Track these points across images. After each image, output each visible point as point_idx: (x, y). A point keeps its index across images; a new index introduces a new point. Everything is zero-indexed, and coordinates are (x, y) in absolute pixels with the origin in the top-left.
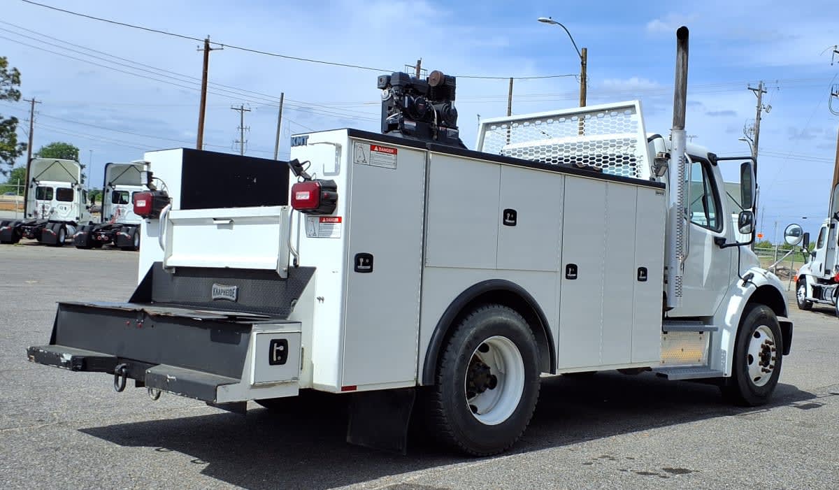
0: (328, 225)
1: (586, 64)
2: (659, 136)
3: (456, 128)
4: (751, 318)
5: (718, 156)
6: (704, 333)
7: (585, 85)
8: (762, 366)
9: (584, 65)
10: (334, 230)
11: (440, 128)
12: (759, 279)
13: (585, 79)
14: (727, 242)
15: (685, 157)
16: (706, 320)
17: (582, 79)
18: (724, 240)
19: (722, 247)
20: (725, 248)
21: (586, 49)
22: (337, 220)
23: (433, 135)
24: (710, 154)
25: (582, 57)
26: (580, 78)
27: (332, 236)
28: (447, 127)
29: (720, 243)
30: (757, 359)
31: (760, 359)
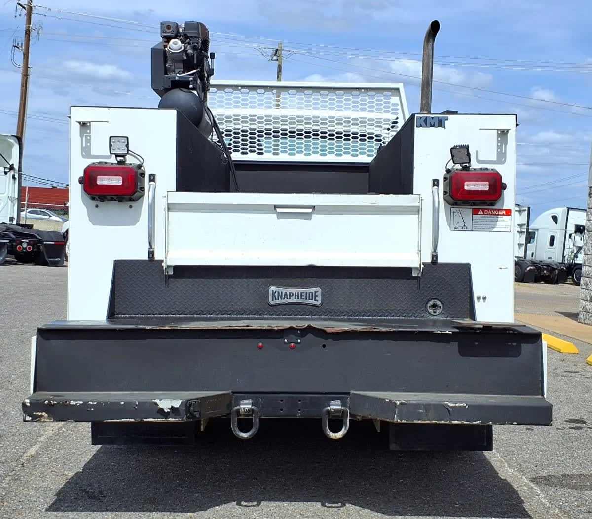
0: (488, 218)
10: (498, 223)
22: (504, 212)
27: (495, 230)
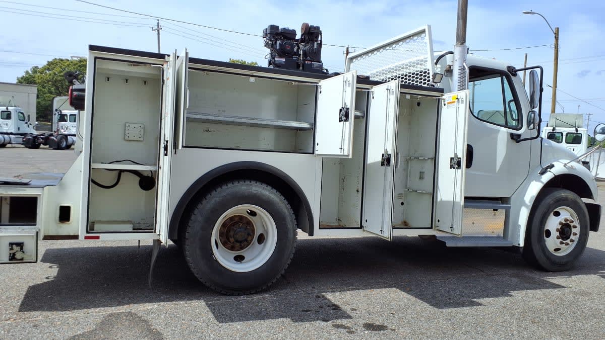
1: (558, 38)
2: (452, 53)
3: (320, 62)
4: (549, 200)
5: (517, 68)
6: (499, 210)
7: (558, 51)
8: (561, 240)
9: (557, 38)
11: (306, 62)
12: (559, 168)
13: (558, 46)
14: (522, 138)
15: (464, 67)
16: (504, 200)
17: (555, 47)
18: (519, 136)
19: (518, 142)
20: (520, 143)
21: (558, 28)
23: (300, 67)
24: (509, 67)
25: (555, 34)
26: (554, 46)
28: (312, 61)
29: (516, 138)
30: (555, 234)
31: (558, 234)
